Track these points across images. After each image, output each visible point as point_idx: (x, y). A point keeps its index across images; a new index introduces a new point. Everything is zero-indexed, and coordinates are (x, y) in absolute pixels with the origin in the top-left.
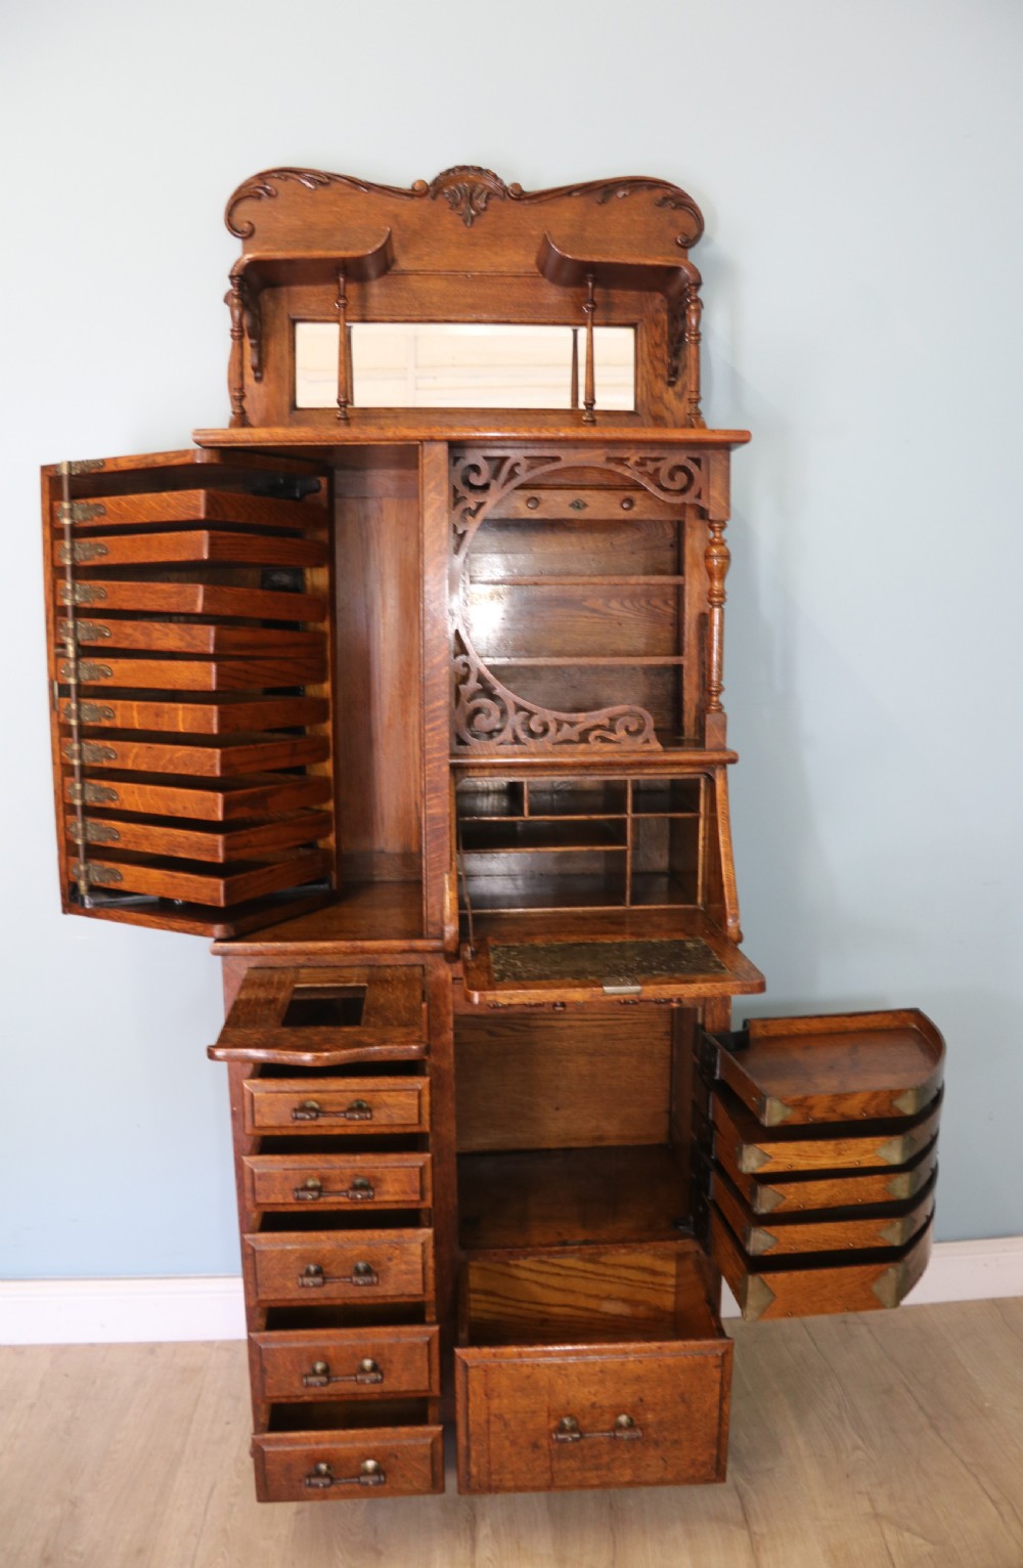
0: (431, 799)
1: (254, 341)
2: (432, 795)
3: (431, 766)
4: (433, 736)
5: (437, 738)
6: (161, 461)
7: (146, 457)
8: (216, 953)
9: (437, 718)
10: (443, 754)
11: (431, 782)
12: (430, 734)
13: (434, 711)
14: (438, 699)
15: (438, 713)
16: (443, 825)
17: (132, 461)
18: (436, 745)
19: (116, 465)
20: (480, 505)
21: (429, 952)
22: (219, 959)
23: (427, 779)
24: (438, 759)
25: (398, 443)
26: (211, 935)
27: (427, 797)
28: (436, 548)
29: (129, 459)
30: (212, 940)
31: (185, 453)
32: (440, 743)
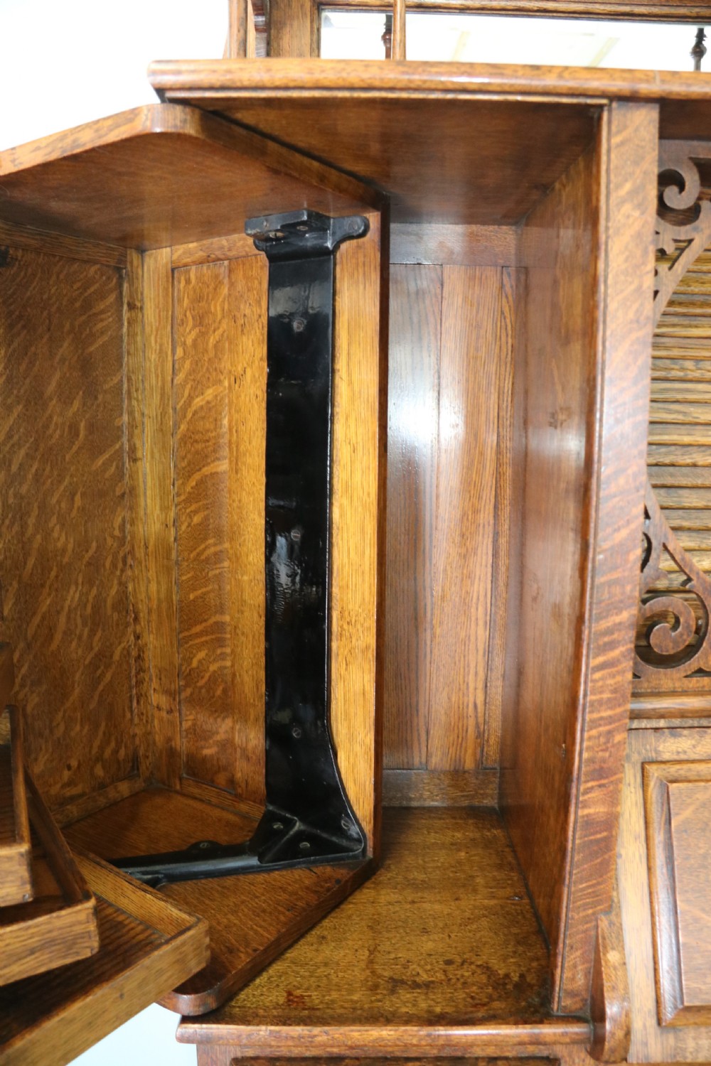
0: (587, 791)
1: (261, 19)
2: (590, 784)
3: (594, 732)
4: (602, 679)
5: (610, 682)
6: (88, 141)
7: (63, 136)
8: (183, 1039)
9: (611, 646)
10: (619, 710)
11: (591, 760)
12: (597, 675)
13: (609, 631)
14: (620, 611)
15: (615, 636)
16: (605, 834)
17: (38, 148)
18: (606, 696)
19: (13, 161)
20: (683, 245)
21: (562, 1044)
22: (192, 1048)
23: (585, 755)
24: (610, 720)
25: (565, 100)
26: (175, 1009)
27: (582, 788)
28: (631, 315)
29: (36, 146)
30: (178, 1017)
31: (134, 113)
32: (615, 691)
